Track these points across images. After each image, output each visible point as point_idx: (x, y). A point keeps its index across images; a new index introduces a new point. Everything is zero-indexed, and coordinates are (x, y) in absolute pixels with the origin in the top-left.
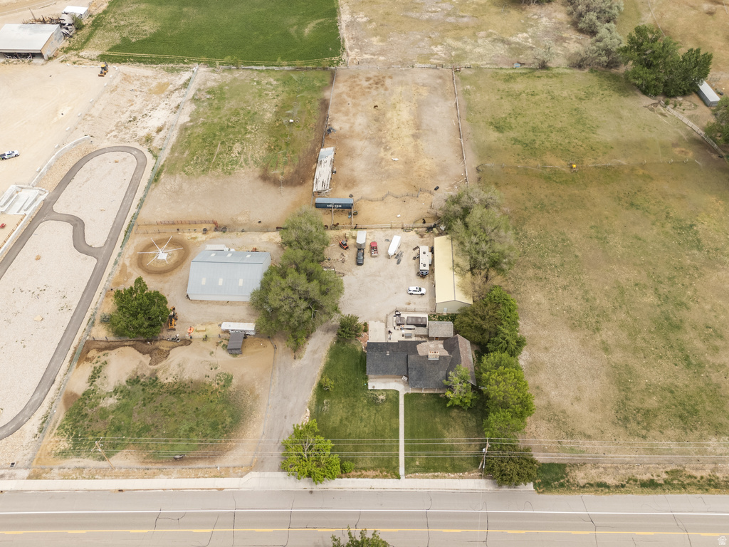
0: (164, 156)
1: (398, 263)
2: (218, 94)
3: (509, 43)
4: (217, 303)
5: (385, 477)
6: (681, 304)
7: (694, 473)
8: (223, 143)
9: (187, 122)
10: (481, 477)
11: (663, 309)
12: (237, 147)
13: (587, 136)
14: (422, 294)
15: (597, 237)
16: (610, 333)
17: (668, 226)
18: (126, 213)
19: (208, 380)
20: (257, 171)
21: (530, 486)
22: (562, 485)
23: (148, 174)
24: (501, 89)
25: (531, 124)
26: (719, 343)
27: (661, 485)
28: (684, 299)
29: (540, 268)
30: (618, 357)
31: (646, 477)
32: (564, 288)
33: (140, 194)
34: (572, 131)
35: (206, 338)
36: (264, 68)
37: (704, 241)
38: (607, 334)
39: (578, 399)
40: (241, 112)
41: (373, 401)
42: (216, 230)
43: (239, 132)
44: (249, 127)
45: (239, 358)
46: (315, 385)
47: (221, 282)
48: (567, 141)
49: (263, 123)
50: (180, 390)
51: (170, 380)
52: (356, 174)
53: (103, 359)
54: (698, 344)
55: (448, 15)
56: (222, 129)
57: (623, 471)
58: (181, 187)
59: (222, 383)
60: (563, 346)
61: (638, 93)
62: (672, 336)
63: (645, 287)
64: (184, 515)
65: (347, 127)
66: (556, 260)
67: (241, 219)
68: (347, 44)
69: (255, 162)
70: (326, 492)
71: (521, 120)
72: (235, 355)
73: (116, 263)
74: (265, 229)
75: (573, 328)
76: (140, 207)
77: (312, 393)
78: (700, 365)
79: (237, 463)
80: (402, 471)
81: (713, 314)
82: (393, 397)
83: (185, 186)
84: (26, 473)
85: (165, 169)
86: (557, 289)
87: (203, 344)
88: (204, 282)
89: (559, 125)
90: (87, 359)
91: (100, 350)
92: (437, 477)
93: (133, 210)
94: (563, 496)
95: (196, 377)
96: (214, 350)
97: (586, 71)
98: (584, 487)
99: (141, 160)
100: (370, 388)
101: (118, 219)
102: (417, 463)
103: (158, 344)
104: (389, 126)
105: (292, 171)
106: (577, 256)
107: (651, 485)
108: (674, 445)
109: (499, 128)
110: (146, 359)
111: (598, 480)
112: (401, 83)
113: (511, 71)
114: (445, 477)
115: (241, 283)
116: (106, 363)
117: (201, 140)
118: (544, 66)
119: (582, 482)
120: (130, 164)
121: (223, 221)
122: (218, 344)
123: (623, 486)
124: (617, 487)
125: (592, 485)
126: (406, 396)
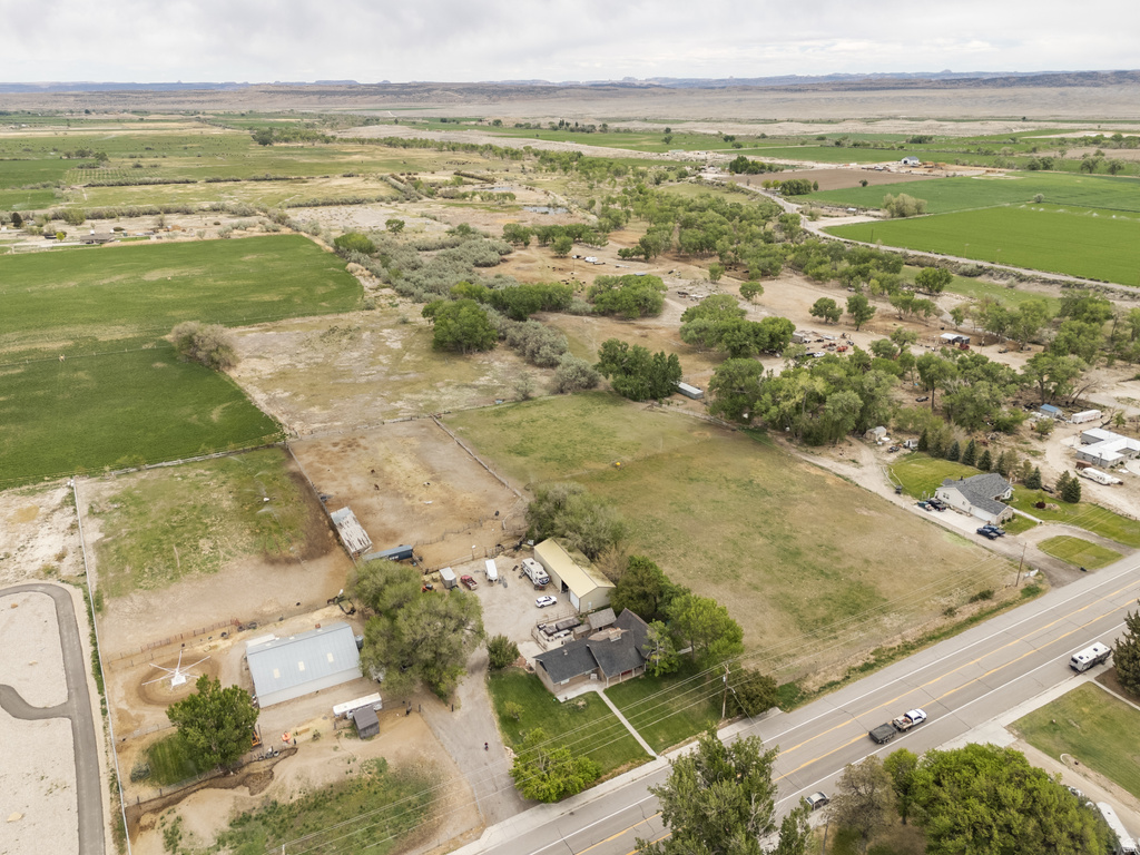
0: (92, 581)
1: (506, 586)
2: (126, 501)
3: (475, 387)
4: (303, 698)
5: (640, 764)
6: (788, 537)
7: (891, 646)
8: (178, 545)
9: (101, 539)
10: (730, 723)
11: (776, 544)
12: (205, 544)
13: (610, 440)
14: (554, 603)
15: (681, 511)
16: (749, 575)
17: (733, 487)
18: (78, 655)
19: (354, 775)
20: (255, 558)
21: (777, 711)
22: (802, 698)
23: (80, 604)
24: (497, 423)
25: (551, 443)
26: (836, 554)
27: (875, 664)
28: (787, 533)
30: (769, 590)
31: (860, 664)
32: (684, 555)
33: (84, 630)
34: (595, 440)
35: (316, 737)
36: (181, 462)
37: (769, 490)
38: (748, 577)
39: (763, 632)
40: (182, 509)
41: (575, 711)
42: (241, 629)
43: (196, 529)
44: (207, 521)
45: (376, 740)
46: (497, 724)
47: (302, 667)
48: (595, 448)
49: (225, 512)
50: (320, 802)
51: (296, 797)
52: (390, 526)
53: (171, 818)
54: (822, 560)
55: (388, 374)
56: (166, 532)
57: (839, 668)
58: (149, 605)
59: (376, 770)
61: (630, 401)
62: (799, 561)
63: (750, 534)
65: (343, 490)
66: (660, 537)
67: (269, 609)
68: (282, 419)
69: (244, 550)
70: (588, 807)
71: (538, 442)
72: (370, 737)
73: (104, 712)
74: (311, 608)
75: (716, 582)
76: (95, 643)
77: (498, 732)
78: (835, 573)
79: (463, 829)
80: (651, 752)
81: (816, 536)
82: (593, 698)
83: (154, 602)
85: (105, 594)
86: (679, 558)
87: (315, 745)
88: (277, 673)
89: (579, 438)
90: (144, 828)
91: (155, 811)
93: (87, 649)
94: (809, 705)
95: (333, 779)
96: (337, 744)
97: (570, 394)
98: (820, 691)
99: (57, 594)
100: (562, 701)
101: (69, 665)
102: (662, 740)
103: (246, 770)
104: (395, 478)
105: (303, 545)
106: (675, 529)
107: (867, 668)
108: (862, 634)
109: (520, 453)
110: (243, 792)
111: (826, 682)
112: (379, 440)
113: (497, 408)
115: (330, 658)
116: (179, 819)
117: (141, 551)
118: (527, 398)
119: (816, 688)
120: (41, 602)
121: (245, 618)
122: (338, 736)
123: (848, 677)
124: (843, 680)
125: (824, 688)
126: (607, 691)
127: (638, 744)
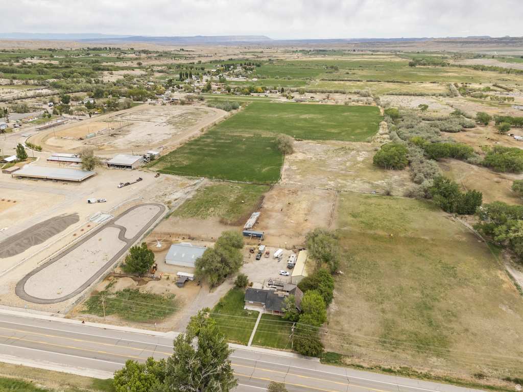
1: (279, 262)
2: (209, 189)
3: (372, 184)
4: (179, 266)
5: (240, 344)
6: (436, 299)
7: (417, 370)
8: (205, 207)
9: (190, 198)
10: (292, 352)
11: (424, 299)
12: (212, 209)
13: (405, 224)
14: (287, 275)
15: (395, 266)
16: (388, 305)
17: (439, 266)
18: (147, 228)
19: (163, 295)
20: (218, 219)
21: (318, 360)
22: (336, 362)
23: (164, 214)
24: (361, 201)
25: (374, 216)
26: (453, 318)
27: (395, 372)
28: (438, 297)
29: (357, 274)
30: (389, 316)
31: (387, 367)
32: (368, 283)
33: (157, 222)
34: (397, 222)
35: (168, 279)
36: (237, 182)
37: (459, 275)
38: (387, 306)
39: (359, 330)
40: (219, 197)
41: (245, 314)
42: (189, 238)
43: (215, 204)
44: (220, 203)
45: (182, 289)
46: (216, 304)
47: (183, 256)
48: (392, 225)
49: (228, 202)
50: (148, 297)
51: (145, 292)
52: (269, 225)
53: (115, 280)
54: (440, 317)
55: (342, 170)
56: (207, 202)
57: (375, 363)
58: (178, 222)
59: (169, 297)
60: (358, 307)
61: (441, 210)
62: (425, 312)
63: (416, 289)
64: (132, 342)
65: (271, 207)
66: (368, 272)
67: (203, 236)
68: (283, 177)
69: (219, 216)
71: (368, 214)
72: (180, 287)
74: (214, 241)
75: (367, 300)
76: (155, 227)
77: (213, 306)
78: (438, 326)
79: (166, 327)
80: (250, 343)
81: (454, 306)
82: (256, 314)
83: (180, 221)
84: (64, 316)
85: (173, 214)
86: (364, 284)
87: (165, 281)
88: (175, 254)
89: (389, 218)
90: (108, 280)
91: (115, 277)
92: (268, 348)
93: (151, 227)
94: (335, 367)
95: (157, 293)
96: (170, 284)
97: (413, 199)
98: (349, 365)
99: (162, 209)
100: (245, 308)
101: (143, 230)
102: (259, 342)
103: (143, 278)
104: (293, 209)
105: (236, 220)
106: (380, 272)
107: (390, 371)
108: (409, 357)
109: (354, 216)
110: (136, 283)
111: (358, 364)
112: (306, 194)
113: (370, 195)
114: (272, 349)
115: (193, 257)
116: (116, 282)
117: (194, 205)
118: (388, 194)
119: (348, 363)
120: (157, 210)
121: (194, 236)
122: (173, 282)
123: (372, 369)
124: (368, 368)
125: (353, 365)
126: (263, 314)
127: (249, 337)
